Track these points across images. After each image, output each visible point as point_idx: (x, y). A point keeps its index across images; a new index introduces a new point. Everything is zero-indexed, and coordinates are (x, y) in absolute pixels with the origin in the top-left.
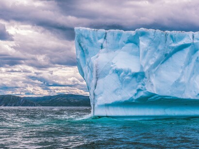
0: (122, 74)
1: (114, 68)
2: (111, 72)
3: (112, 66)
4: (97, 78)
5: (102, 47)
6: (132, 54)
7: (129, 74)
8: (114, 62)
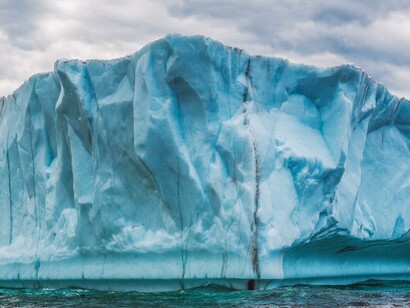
0: (305, 171)
1: (287, 155)
2: (278, 165)
3: (280, 148)
4: (258, 179)
5: (245, 97)
6: (304, 121)
7: (317, 172)
8: (281, 140)
